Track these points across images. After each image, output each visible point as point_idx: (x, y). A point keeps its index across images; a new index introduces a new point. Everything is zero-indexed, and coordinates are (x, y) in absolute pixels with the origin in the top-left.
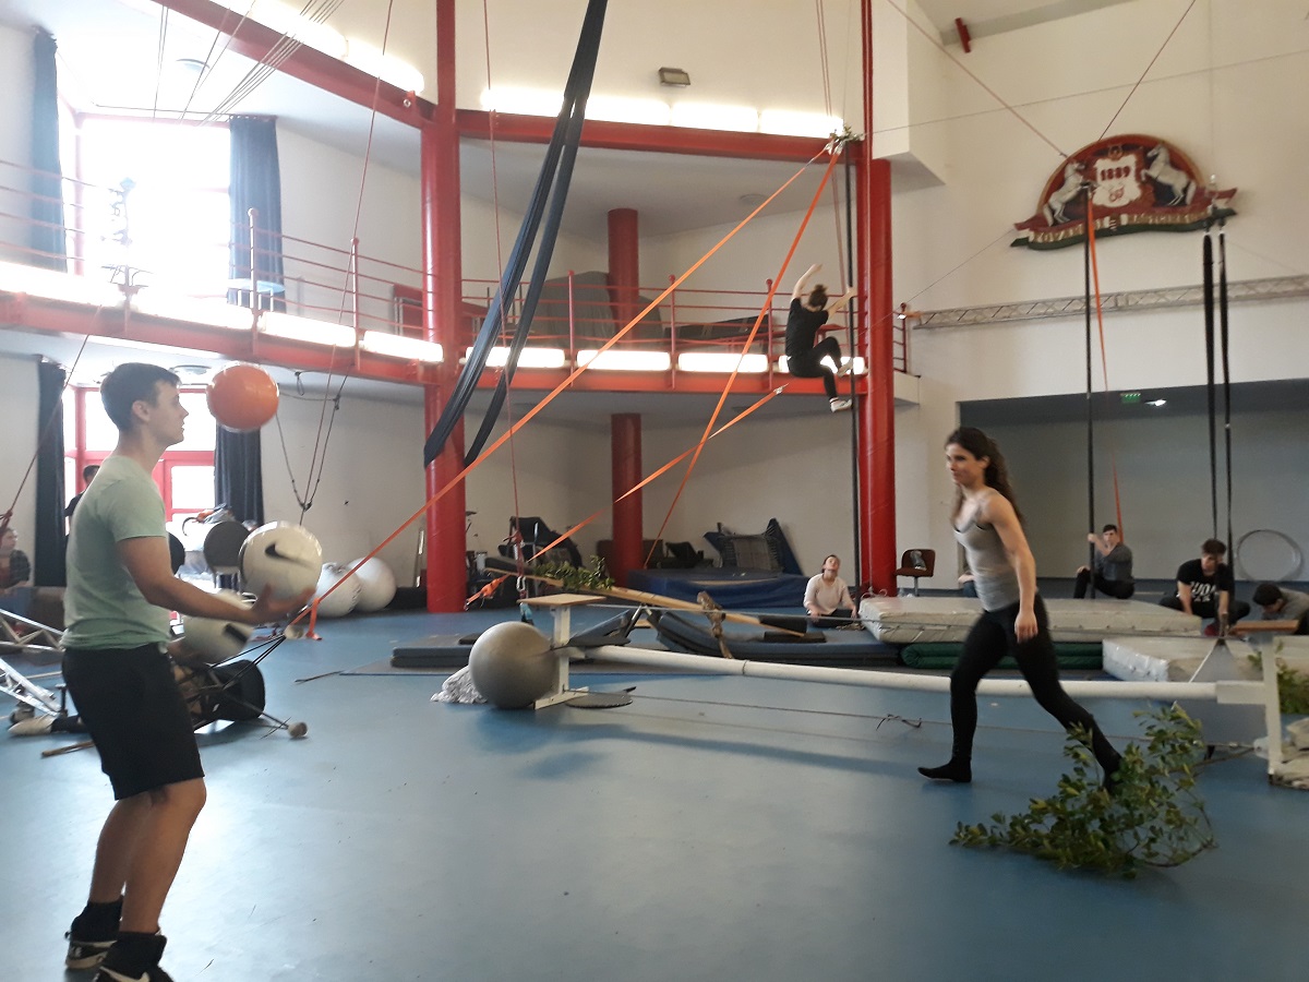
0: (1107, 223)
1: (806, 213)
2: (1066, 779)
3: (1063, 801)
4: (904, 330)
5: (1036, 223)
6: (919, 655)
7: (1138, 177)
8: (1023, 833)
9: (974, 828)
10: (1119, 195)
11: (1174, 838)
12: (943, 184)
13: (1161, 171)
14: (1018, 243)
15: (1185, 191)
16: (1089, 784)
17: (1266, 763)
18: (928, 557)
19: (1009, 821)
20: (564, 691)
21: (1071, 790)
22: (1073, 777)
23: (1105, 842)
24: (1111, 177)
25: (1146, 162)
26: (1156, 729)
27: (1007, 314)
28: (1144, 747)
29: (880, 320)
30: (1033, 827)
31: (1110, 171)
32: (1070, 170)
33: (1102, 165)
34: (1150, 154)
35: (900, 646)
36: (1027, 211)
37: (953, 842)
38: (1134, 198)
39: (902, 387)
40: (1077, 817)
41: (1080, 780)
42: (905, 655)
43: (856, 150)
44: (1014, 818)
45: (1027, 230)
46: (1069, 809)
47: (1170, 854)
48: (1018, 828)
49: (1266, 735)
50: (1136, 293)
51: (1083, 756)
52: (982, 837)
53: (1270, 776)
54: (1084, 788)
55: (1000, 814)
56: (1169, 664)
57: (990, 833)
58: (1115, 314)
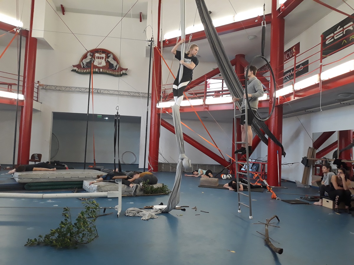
0: (97, 70)
2: (62, 222)
3: (60, 229)
4: (38, 89)
5: (78, 66)
6: (30, 186)
7: (105, 60)
8: (48, 240)
9: (33, 240)
10: (100, 63)
11: (89, 236)
12: (53, 49)
13: (111, 60)
14: (73, 71)
15: (116, 66)
16: (68, 223)
17: (117, 211)
18: (40, 156)
19: (44, 236)
22: (64, 222)
23: (70, 240)
24: (99, 58)
25: (108, 57)
26: (87, 207)
27: (68, 89)
29: (30, 85)
30: (51, 237)
31: (99, 57)
32: (88, 54)
33: (97, 55)
34: (108, 55)
35: (24, 184)
36: (76, 63)
37: (25, 245)
38: (104, 65)
39: (36, 105)
40: (64, 233)
41: (66, 222)
42: (25, 186)
44: (46, 235)
45: (76, 68)
46: (62, 231)
47: (87, 240)
48: (46, 239)
49: (118, 205)
50: (103, 90)
51: (67, 216)
52: (36, 242)
53: (118, 215)
54: (67, 224)
55: (41, 235)
56: (98, 186)
57: (38, 241)
58: (97, 94)
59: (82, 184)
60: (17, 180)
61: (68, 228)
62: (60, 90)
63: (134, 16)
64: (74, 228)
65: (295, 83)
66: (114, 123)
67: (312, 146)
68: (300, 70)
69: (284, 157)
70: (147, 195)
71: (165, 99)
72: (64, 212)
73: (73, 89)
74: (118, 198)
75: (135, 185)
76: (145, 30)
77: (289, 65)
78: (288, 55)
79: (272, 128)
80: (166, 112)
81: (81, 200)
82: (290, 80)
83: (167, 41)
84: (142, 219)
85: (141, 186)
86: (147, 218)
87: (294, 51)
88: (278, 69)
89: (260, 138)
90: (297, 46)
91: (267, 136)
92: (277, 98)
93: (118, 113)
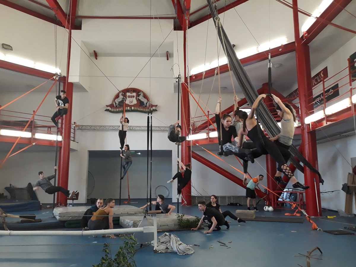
0: (129, 108)
2: (103, 258)
3: (101, 265)
4: (74, 129)
5: (111, 106)
6: (70, 224)
7: (136, 99)
10: (132, 102)
12: (88, 92)
13: (141, 98)
14: (107, 110)
15: (146, 104)
16: (109, 259)
22: (105, 257)
24: (130, 97)
25: (138, 95)
26: (126, 242)
27: (103, 128)
31: (130, 96)
32: (120, 94)
33: (128, 94)
34: (139, 94)
35: (64, 222)
36: (110, 103)
38: (135, 103)
39: (73, 145)
43: (63, 79)
45: (109, 107)
49: (154, 240)
50: (135, 126)
51: (108, 251)
53: (154, 250)
54: (107, 260)
58: (129, 131)
59: (119, 220)
60: (58, 218)
61: (109, 263)
62: (94, 130)
63: (162, 56)
64: (114, 263)
65: (325, 108)
66: (146, 158)
67: (351, 172)
68: (330, 94)
69: (323, 184)
70: (182, 229)
71: (195, 132)
73: (107, 128)
74: (153, 233)
76: (172, 68)
77: (317, 90)
78: (316, 80)
79: (307, 155)
80: (196, 144)
82: (321, 105)
83: (193, 77)
87: (322, 76)
88: (307, 95)
89: (295, 166)
90: (325, 71)
91: (302, 164)
92: (309, 124)
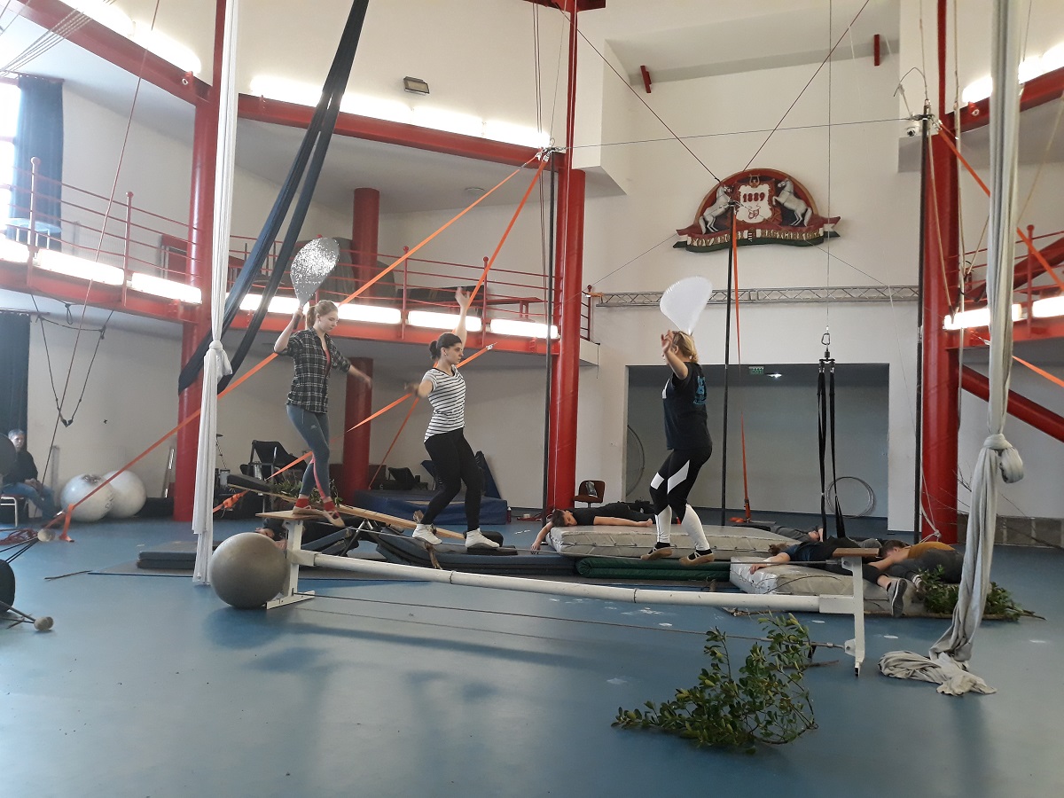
0: (746, 234)
1: (519, 205)
2: (705, 673)
3: (701, 691)
4: (589, 306)
5: (693, 230)
6: (590, 566)
7: (770, 202)
8: (670, 717)
9: (632, 713)
10: (756, 214)
11: (785, 720)
12: (624, 193)
13: (786, 198)
14: (679, 245)
15: (803, 215)
16: (723, 677)
17: (853, 659)
18: (599, 486)
19: (658, 706)
20: (293, 594)
21: (708, 682)
22: (710, 671)
23: (733, 724)
24: (750, 200)
25: (777, 191)
26: (775, 634)
28: (765, 647)
29: (572, 297)
30: (678, 712)
31: (750, 195)
32: (721, 192)
33: (744, 190)
34: (779, 185)
35: (576, 559)
36: (687, 222)
37: (614, 725)
38: (766, 218)
39: (586, 351)
40: (712, 704)
41: (715, 674)
42: (579, 566)
43: (559, 161)
44: (664, 704)
45: (686, 236)
46: (707, 697)
47: (781, 734)
48: (666, 713)
49: (854, 637)
51: (719, 654)
52: (638, 720)
53: (857, 669)
54: (719, 680)
55: (652, 702)
56: (779, 578)
57: (643, 717)
58: (748, 305)
59: (728, 569)
61: (726, 691)
64: (740, 692)
66: (815, 390)
70: (937, 615)
71: (975, 301)
72: (710, 644)
74: (852, 616)
75: (896, 581)
76: (900, 87)
81: (732, 614)
83: (973, 110)
84: (940, 689)
85: (917, 584)
86: (958, 691)
93: (827, 354)
